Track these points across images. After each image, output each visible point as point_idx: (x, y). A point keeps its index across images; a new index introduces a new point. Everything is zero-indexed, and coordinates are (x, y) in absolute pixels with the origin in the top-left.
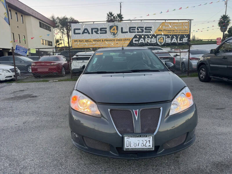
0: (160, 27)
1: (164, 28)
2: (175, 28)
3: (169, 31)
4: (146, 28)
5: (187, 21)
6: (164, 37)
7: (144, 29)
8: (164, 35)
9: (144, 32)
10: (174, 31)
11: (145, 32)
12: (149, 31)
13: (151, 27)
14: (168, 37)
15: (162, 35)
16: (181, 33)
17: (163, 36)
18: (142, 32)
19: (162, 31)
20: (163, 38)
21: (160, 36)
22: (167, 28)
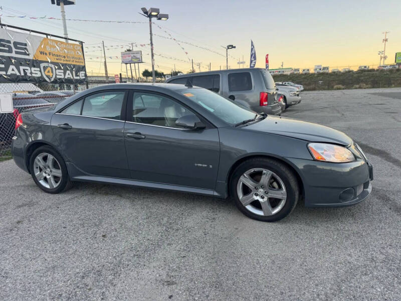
0: (42, 47)
1: (48, 49)
2: (65, 51)
3: (57, 56)
4: (15, 44)
5: (77, 43)
6: (53, 66)
7: (12, 45)
8: (52, 63)
9: (14, 52)
10: (65, 57)
11: (17, 53)
12: (24, 51)
13: (26, 45)
14: (59, 68)
15: (48, 62)
16: (76, 62)
17: (50, 65)
18: (10, 51)
19: (46, 54)
20: (52, 68)
21: (46, 65)
22: (52, 50)
